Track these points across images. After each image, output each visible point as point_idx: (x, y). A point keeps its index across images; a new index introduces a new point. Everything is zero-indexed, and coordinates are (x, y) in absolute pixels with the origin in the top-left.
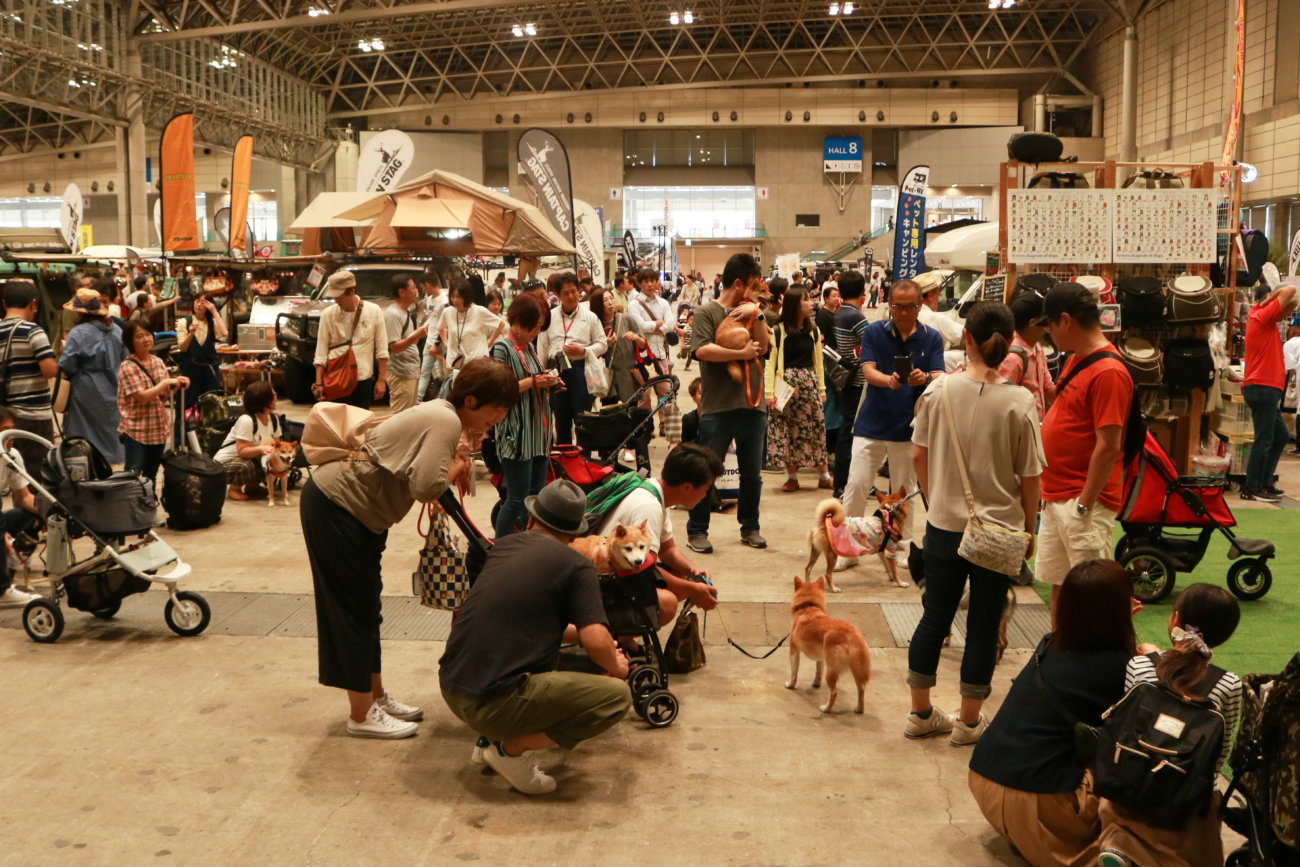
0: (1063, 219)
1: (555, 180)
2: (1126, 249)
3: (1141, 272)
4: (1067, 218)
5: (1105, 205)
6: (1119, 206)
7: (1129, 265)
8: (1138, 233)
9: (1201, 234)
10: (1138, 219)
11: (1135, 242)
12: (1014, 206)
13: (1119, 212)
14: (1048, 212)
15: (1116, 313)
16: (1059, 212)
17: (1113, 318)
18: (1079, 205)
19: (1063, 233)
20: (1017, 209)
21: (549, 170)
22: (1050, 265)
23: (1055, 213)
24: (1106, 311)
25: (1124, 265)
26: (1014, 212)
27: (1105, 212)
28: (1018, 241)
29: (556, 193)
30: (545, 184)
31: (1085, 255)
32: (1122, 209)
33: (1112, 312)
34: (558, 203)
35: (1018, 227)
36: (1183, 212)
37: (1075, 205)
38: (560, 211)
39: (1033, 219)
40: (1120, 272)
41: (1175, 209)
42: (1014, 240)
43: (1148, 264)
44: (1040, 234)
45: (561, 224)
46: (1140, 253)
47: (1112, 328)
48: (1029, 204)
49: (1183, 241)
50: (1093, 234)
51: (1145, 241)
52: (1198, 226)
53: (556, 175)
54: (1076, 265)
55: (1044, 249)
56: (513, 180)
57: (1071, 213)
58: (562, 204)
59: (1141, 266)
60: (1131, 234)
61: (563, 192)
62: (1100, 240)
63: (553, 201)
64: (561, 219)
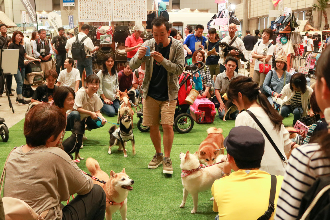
0: (97, 7)
1: (31, 5)
2: (117, 17)
3: (123, 24)
4: (98, 7)
5: (110, 2)
6: (115, 2)
7: (119, 22)
8: (121, 12)
9: (142, 11)
10: (121, 7)
11: (120, 14)
12: (80, 3)
13: (115, 5)
14: (92, 5)
15: (110, 38)
16: (95, 5)
17: (109, 39)
18: (101, 2)
19: (97, 12)
20: (81, 4)
21: (29, 2)
22: (94, 23)
23: (94, 5)
24: (107, 37)
25: (118, 22)
26: (80, 5)
27: (110, 5)
28: (82, 15)
29: (31, 9)
30: (28, 6)
31: (104, 19)
32: (116, 3)
33: (109, 37)
34: (32, 12)
35: (82, 10)
36: (136, 4)
37: (100, 3)
38: (33, 15)
39: (87, 7)
40: (116, 24)
41: (133, 3)
42: (81, 15)
43: (125, 22)
44: (89, 12)
45: (33, 19)
46: (122, 18)
47: (109, 42)
48: (85, 3)
49: (136, 14)
50: (107, 12)
51: (124, 14)
52: (141, 9)
53: (31, 3)
54: (102, 22)
55: (91, 17)
56: (62, 8)
57: (99, 5)
58: (33, 13)
59: (123, 22)
60: (119, 12)
61: (33, 9)
62: (109, 14)
63: (30, 12)
64: (33, 17)
